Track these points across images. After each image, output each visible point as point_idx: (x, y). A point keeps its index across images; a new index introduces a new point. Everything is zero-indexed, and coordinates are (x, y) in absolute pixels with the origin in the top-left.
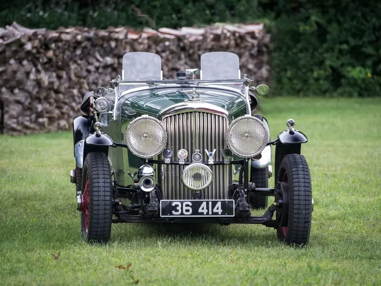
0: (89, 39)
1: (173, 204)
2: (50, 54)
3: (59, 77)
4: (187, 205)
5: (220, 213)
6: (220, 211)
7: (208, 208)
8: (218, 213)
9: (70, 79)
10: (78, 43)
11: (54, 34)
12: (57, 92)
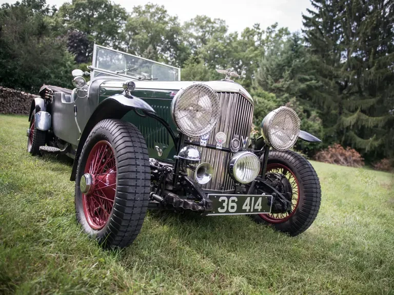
0: (14, 92)
1: (220, 200)
2: (3, 94)
3: (4, 100)
4: (233, 201)
5: (259, 210)
6: (260, 208)
7: (250, 205)
8: (258, 209)
9: (7, 101)
10: (11, 93)
11: (5, 89)
12: (3, 104)
